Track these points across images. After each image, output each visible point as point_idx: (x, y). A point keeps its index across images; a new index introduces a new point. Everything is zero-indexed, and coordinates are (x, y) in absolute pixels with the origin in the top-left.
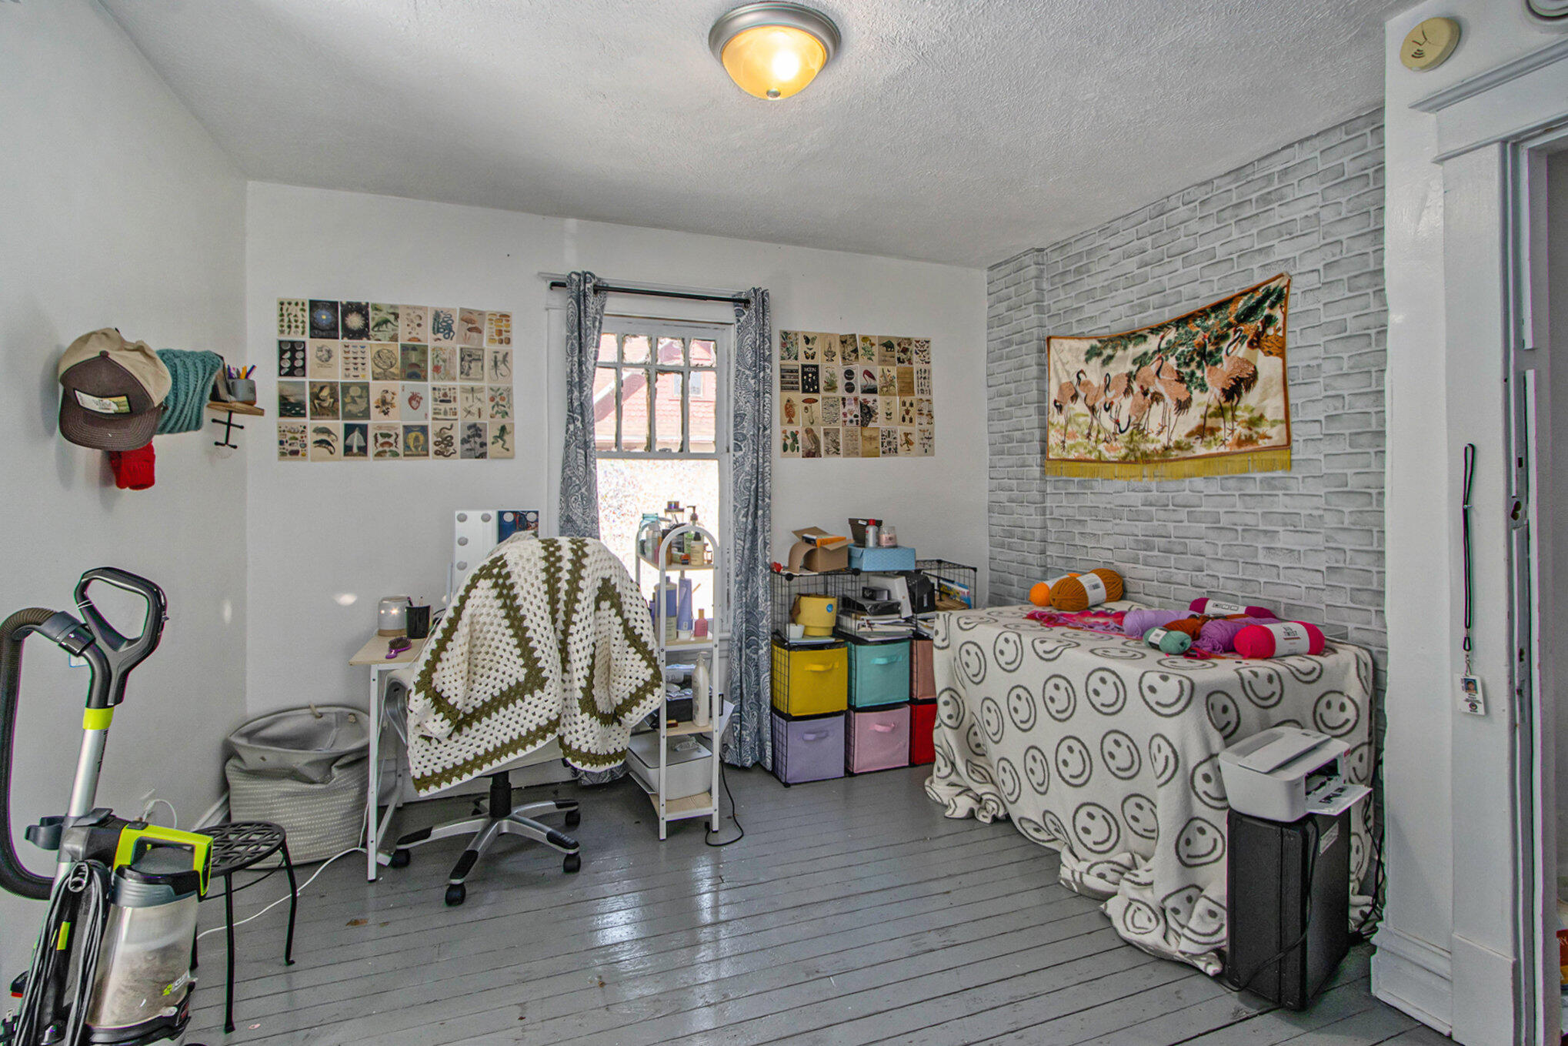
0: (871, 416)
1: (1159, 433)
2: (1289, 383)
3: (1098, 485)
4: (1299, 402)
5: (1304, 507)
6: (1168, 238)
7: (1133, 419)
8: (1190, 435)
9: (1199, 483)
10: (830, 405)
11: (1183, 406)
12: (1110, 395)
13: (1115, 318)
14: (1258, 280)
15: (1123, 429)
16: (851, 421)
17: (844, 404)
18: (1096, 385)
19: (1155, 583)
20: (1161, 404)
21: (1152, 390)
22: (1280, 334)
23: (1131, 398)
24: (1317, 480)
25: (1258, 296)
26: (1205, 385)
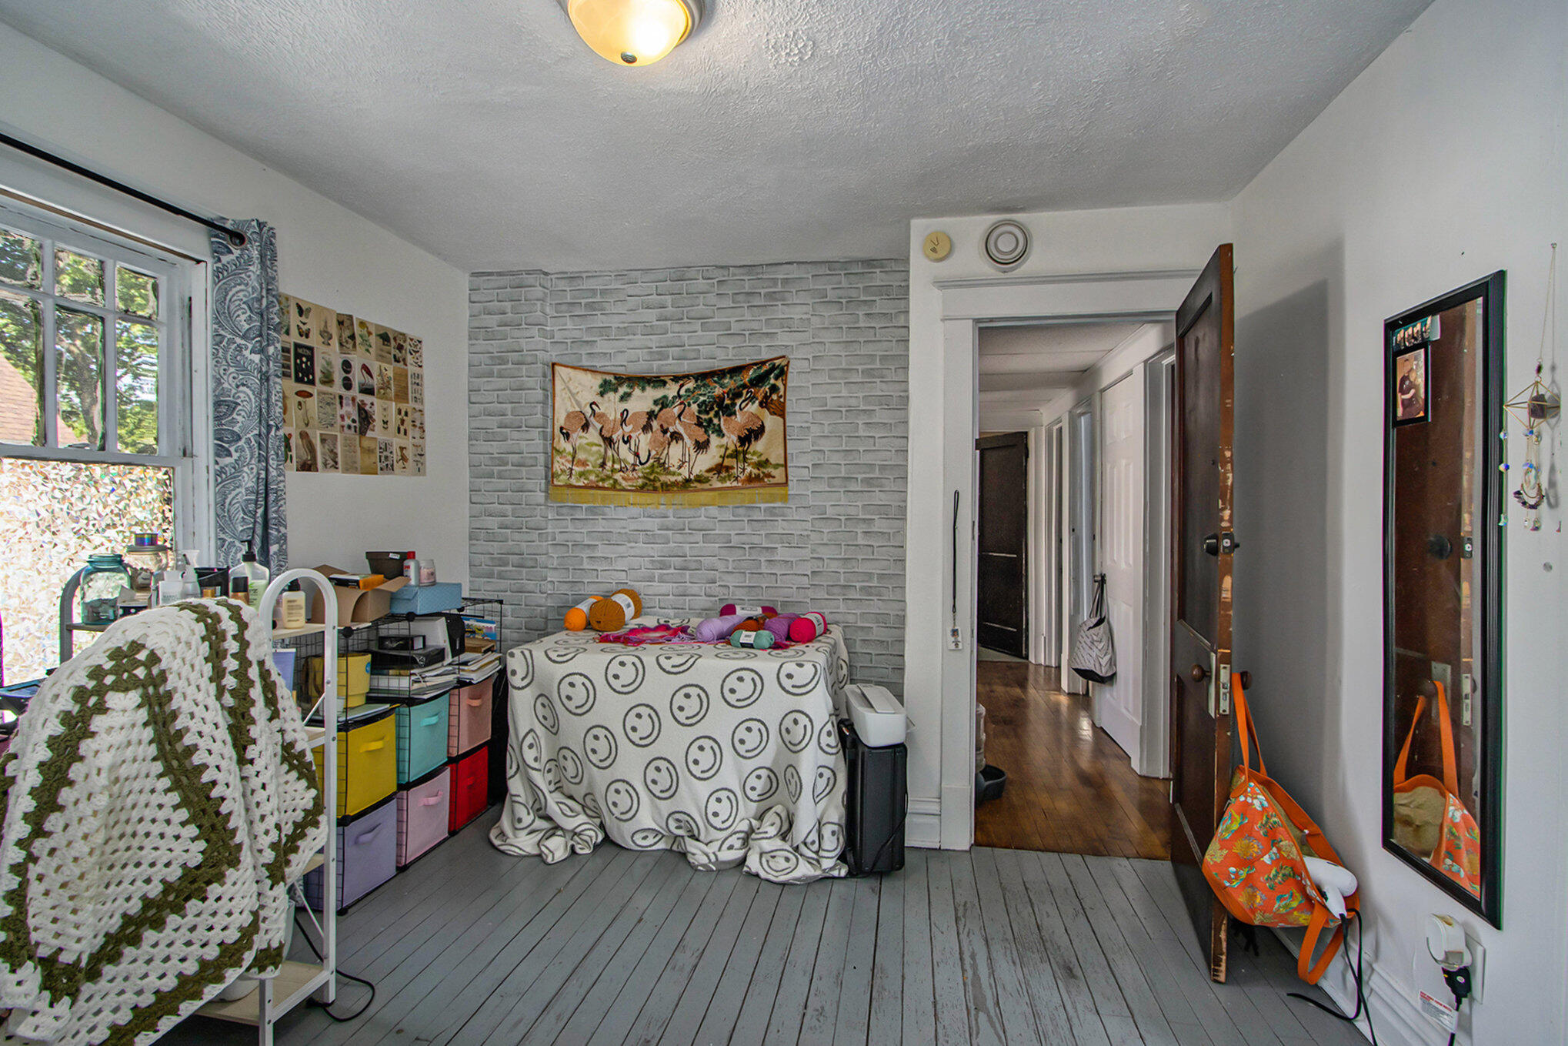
0: (369, 423)
1: (680, 467)
2: (788, 437)
3: (611, 512)
4: (794, 452)
5: (796, 529)
6: (687, 302)
7: (653, 453)
8: (709, 471)
9: (713, 511)
10: (326, 402)
11: (702, 446)
12: (628, 429)
13: (632, 359)
14: (765, 356)
15: (643, 461)
16: (349, 427)
17: (341, 403)
18: (612, 418)
19: (671, 597)
20: (680, 442)
21: (671, 429)
22: (782, 400)
23: (650, 435)
24: (807, 510)
25: (765, 368)
26: (721, 431)
